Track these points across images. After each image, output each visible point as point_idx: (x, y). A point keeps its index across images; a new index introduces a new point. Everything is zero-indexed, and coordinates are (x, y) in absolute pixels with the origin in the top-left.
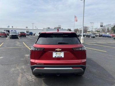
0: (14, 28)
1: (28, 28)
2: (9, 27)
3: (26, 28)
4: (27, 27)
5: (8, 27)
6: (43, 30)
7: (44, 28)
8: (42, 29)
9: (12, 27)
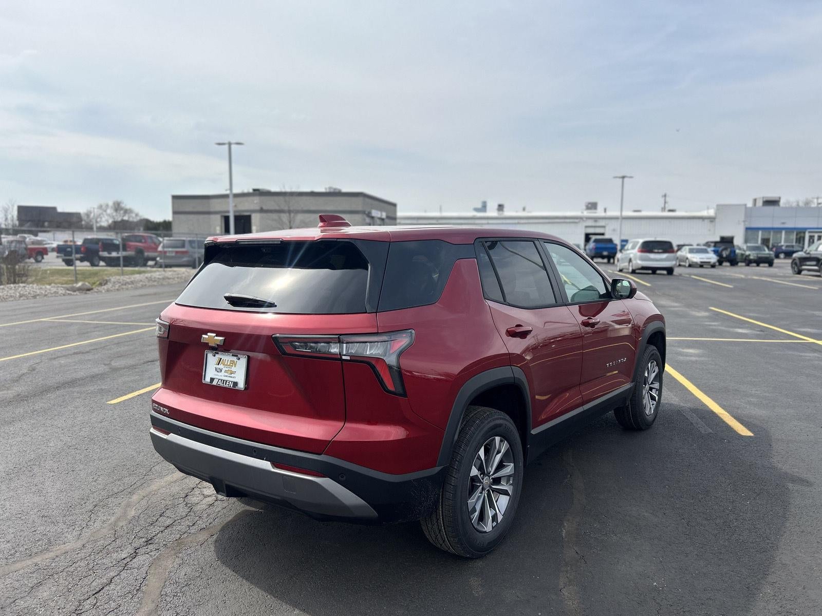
0: (507, 213)
1: (600, 213)
2: (484, 208)
3: (586, 213)
4: (592, 206)
5: (476, 210)
6: (712, 219)
7: (720, 208)
8: (711, 213)
9: (501, 207)
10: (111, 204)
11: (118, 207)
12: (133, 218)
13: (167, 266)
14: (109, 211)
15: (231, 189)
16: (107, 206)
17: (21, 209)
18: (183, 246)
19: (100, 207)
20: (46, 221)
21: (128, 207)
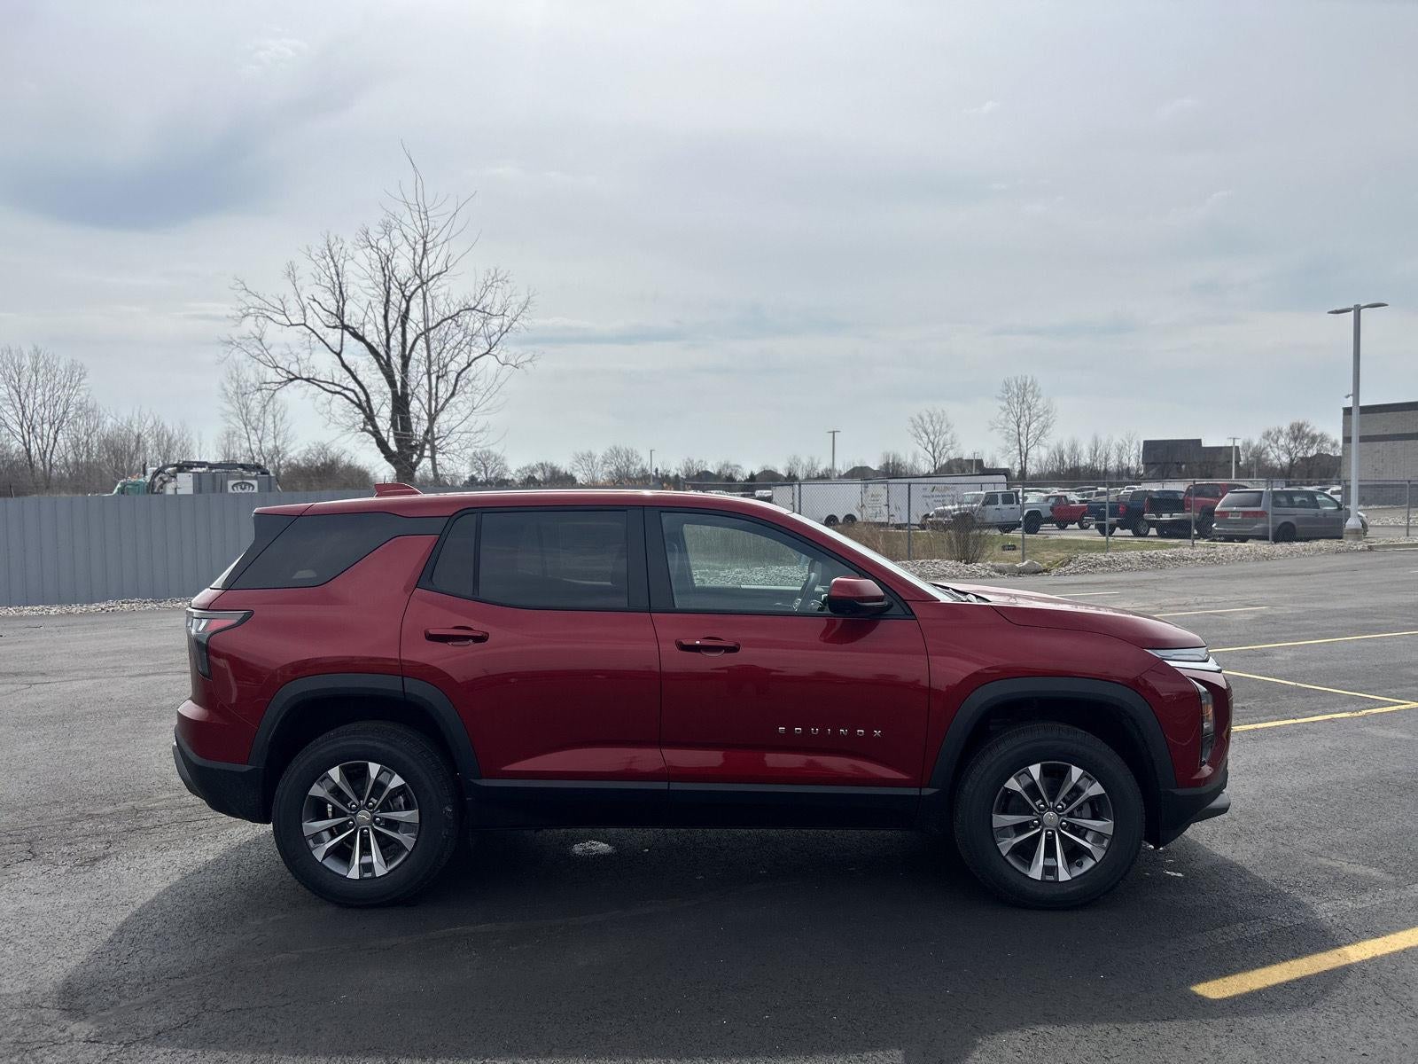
10: (1286, 428)
11: (1298, 433)
12: (1326, 449)
13: (1230, 539)
14: (1282, 441)
15: (1356, 400)
16: (1280, 432)
17: (1150, 446)
18: (1258, 504)
19: (1268, 435)
20: (1184, 463)
21: (1317, 432)
